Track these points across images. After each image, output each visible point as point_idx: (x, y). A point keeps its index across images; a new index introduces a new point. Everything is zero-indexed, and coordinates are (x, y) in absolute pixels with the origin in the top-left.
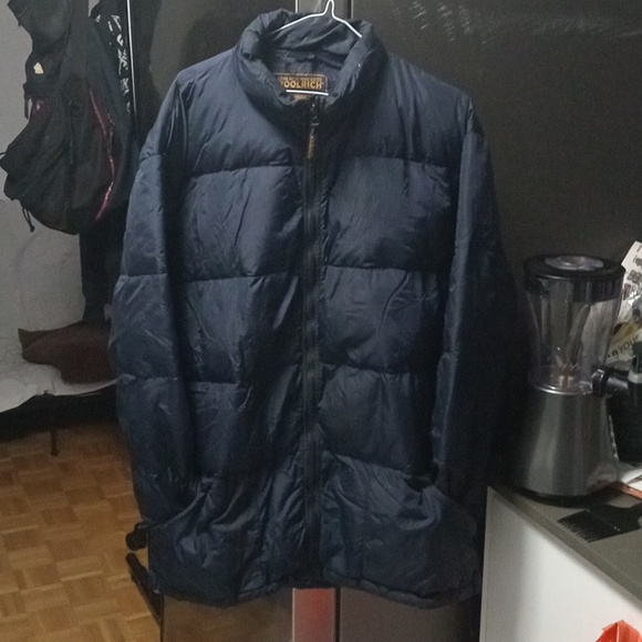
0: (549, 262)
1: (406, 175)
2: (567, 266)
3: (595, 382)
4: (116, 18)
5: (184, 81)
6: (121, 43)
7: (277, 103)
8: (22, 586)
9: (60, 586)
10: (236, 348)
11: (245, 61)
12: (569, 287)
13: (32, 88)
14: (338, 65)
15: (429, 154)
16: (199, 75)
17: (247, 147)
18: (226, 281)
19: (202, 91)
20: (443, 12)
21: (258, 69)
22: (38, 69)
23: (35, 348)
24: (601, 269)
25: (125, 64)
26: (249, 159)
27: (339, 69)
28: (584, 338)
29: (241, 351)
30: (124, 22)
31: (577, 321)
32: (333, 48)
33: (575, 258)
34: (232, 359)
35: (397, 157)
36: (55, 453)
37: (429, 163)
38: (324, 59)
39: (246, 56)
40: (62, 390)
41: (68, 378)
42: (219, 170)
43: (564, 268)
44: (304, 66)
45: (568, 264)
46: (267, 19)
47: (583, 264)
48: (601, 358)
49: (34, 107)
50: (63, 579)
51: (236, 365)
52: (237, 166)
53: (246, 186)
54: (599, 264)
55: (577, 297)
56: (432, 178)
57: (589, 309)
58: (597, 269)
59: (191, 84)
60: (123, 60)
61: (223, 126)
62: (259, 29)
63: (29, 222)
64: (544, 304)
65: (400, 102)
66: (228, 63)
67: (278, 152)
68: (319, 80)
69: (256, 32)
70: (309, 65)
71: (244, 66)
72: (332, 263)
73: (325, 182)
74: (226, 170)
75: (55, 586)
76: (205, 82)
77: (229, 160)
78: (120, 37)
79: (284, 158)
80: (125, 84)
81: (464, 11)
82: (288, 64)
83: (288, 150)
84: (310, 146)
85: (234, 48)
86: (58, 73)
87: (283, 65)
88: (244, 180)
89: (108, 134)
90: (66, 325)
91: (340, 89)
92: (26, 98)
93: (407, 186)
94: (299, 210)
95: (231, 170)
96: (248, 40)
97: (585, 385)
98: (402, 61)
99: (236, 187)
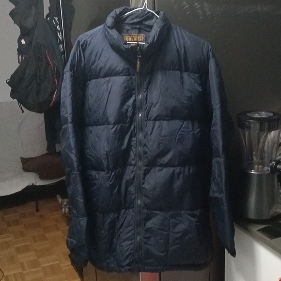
0: (248, 114)
1: (182, 78)
2: (256, 116)
3: (271, 167)
4: (56, 18)
5: (82, 40)
6: (59, 29)
7: (122, 47)
8: (24, 269)
9: (40, 268)
10: (105, 156)
11: (108, 29)
12: (258, 125)
13: (21, 50)
14: (150, 30)
15: (191, 69)
16: (88, 37)
17: (110, 67)
18: (101, 127)
19: (90, 44)
20: (196, 6)
21: (114, 33)
22: (23, 42)
23: (28, 165)
24: (272, 116)
25: (61, 38)
26: (111, 73)
27: (150, 32)
28: (266, 148)
29: (107, 158)
30: (60, 20)
31: (262, 140)
32: (147, 23)
33: (260, 112)
34: (103, 161)
35: (177, 70)
36: (37, 211)
37: (191, 72)
38: (143, 28)
39: (109, 27)
40: (39, 183)
41: (42, 177)
42: (98, 78)
43: (255, 117)
44: (135, 31)
45: (257, 115)
46: (118, 11)
47: (264, 115)
48: (274, 157)
49: (22, 58)
50: (42, 266)
51: (105, 164)
52: (106, 76)
53: (110, 85)
54: (271, 115)
55: (262, 129)
56: (193, 79)
57: (267, 134)
58: (270, 117)
59: (85, 40)
60: (60, 36)
61: (99, 58)
62: (115, 16)
63: (21, 109)
64: (247, 133)
65: (178, 46)
66: (101, 31)
67: (123, 70)
68: (141, 37)
69: (113, 17)
70: (137, 31)
71: (108, 32)
72: (150, 120)
73: (146, 83)
74: (101, 78)
75: (38, 269)
76: (91, 39)
77: (102, 74)
78: (58, 27)
79: (126, 72)
80: (61, 47)
81: (206, 5)
82: (128, 30)
83: (128, 69)
84: (138, 66)
85: (104, 24)
86: (31, 43)
87: (125, 31)
88: (109, 82)
89: (54, 69)
90: (41, 155)
91: (150, 40)
92: (19, 55)
93: (182, 83)
94: (134, 95)
95: (103, 78)
96: (110, 20)
97: (267, 169)
98: (178, 28)
99: (105, 85)
